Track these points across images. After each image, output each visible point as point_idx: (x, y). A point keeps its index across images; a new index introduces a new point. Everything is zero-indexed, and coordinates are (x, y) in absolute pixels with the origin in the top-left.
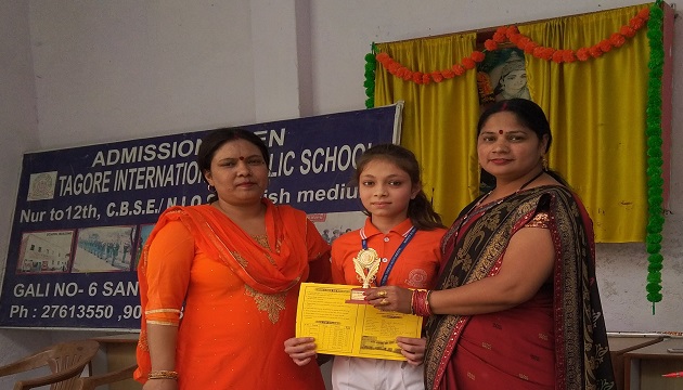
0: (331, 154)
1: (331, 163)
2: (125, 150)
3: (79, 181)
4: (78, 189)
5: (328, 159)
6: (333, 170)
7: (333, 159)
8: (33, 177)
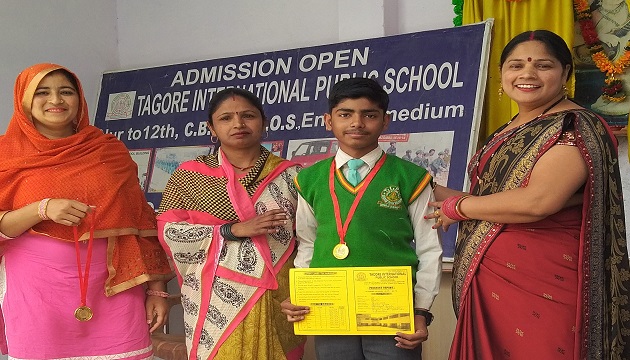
0: (416, 73)
1: (415, 82)
2: (205, 70)
3: (158, 101)
4: (156, 109)
5: (413, 78)
6: (418, 89)
7: (418, 78)
8: (112, 97)
